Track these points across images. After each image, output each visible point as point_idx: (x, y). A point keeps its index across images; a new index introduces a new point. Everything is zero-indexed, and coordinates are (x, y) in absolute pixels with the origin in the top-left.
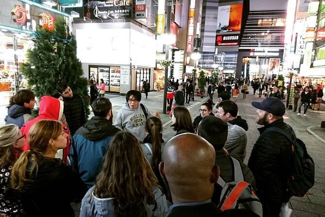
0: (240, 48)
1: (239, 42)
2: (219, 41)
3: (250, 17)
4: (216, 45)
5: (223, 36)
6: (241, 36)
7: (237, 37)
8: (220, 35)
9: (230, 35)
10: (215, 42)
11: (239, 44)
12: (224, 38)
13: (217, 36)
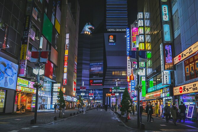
0: (104, 87)
1: (103, 84)
2: (91, 83)
3: (108, 70)
4: (90, 85)
5: (93, 80)
6: (104, 80)
7: (102, 80)
8: (91, 80)
9: (97, 80)
10: (89, 84)
11: (103, 85)
12: (94, 81)
13: (90, 80)
